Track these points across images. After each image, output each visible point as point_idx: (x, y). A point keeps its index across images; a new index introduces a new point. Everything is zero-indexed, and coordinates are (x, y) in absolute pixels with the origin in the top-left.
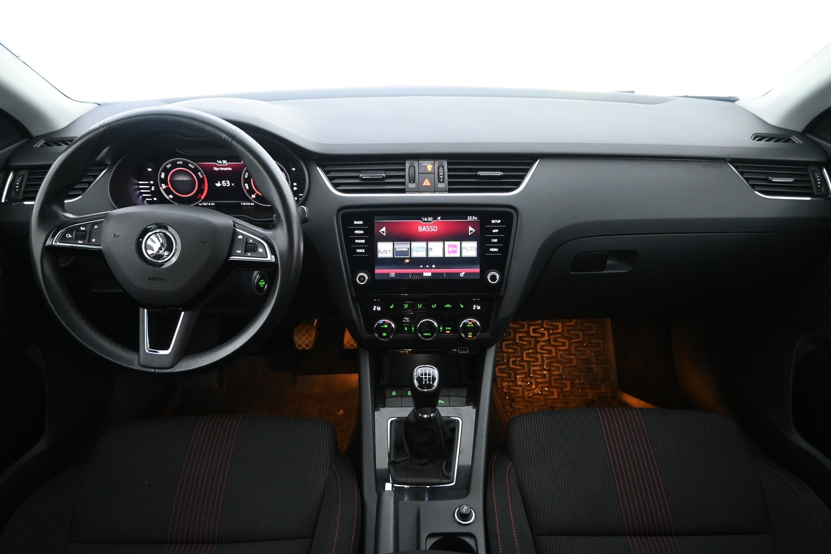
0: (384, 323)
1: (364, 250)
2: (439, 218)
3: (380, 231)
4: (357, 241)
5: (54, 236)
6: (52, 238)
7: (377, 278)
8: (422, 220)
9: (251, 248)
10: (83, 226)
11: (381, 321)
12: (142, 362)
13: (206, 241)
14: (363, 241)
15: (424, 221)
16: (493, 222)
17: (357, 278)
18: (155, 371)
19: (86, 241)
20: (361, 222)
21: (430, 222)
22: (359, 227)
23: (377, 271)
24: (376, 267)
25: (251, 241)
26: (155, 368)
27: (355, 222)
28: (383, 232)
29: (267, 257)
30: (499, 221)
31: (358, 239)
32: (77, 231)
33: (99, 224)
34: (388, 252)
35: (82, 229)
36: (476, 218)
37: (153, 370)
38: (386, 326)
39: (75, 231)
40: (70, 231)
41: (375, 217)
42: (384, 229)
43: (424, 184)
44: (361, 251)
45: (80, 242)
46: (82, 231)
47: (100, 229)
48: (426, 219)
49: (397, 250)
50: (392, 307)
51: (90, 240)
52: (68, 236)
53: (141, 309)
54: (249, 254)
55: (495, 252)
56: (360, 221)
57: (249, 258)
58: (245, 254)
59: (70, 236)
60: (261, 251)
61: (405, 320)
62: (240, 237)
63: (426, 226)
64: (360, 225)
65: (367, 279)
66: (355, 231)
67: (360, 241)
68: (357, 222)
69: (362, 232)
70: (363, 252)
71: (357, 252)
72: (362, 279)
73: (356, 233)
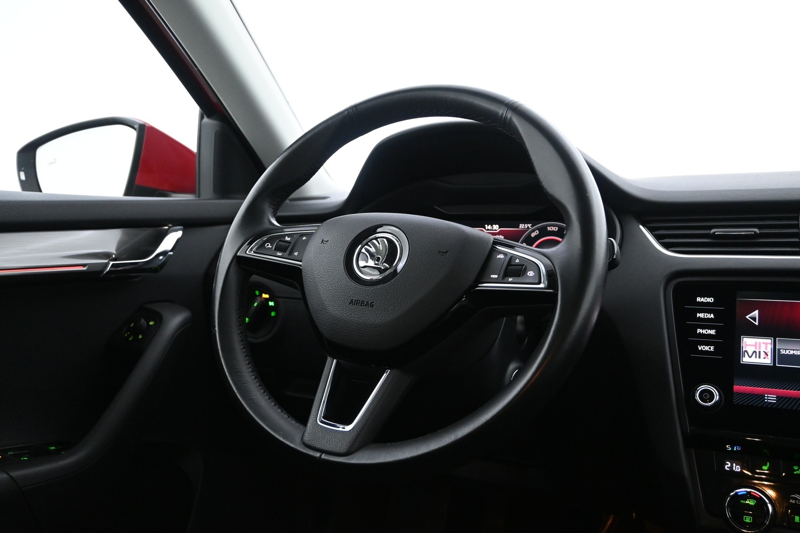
0: (749, 496)
1: (712, 348)
3: (747, 317)
4: (699, 331)
5: (250, 244)
6: (248, 245)
7: (736, 401)
9: (515, 269)
10: (289, 235)
11: (742, 491)
12: (307, 438)
13: (446, 252)
14: (713, 332)
17: (698, 394)
18: (321, 456)
19: (286, 254)
20: (710, 300)
22: (705, 308)
23: (737, 388)
24: (735, 381)
25: (517, 261)
26: (322, 451)
27: (699, 299)
28: (754, 319)
29: (539, 283)
31: (703, 327)
32: (280, 241)
33: (308, 236)
34: (763, 355)
35: (287, 239)
37: (318, 455)
38: (751, 502)
39: (278, 240)
40: (269, 240)
41: (739, 292)
42: (756, 313)
44: (707, 348)
45: (279, 254)
46: (287, 242)
47: (307, 241)
49: (783, 352)
50: (765, 468)
51: (291, 253)
52: (268, 245)
53: (329, 359)
54: (510, 280)
56: (709, 297)
57: (510, 285)
58: (503, 278)
59: (270, 246)
60: (531, 275)
61: (795, 499)
62: (501, 256)
64: (708, 304)
65: (718, 397)
66: (698, 314)
67: (706, 332)
68: (702, 298)
69: (712, 316)
70: (712, 350)
71: (700, 349)
72: (706, 396)
73: (699, 317)
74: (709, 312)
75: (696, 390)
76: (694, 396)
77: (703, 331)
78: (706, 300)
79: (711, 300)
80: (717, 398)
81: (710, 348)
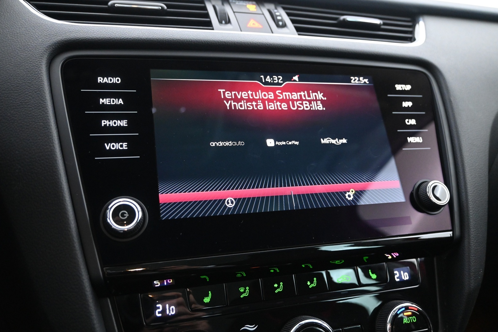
1: (125, 145)
2: (296, 78)
4: (104, 123)
7: (164, 216)
8: (261, 82)
14: (123, 123)
15: (266, 83)
16: (398, 87)
17: (110, 214)
20: (116, 80)
21: (278, 84)
22: (110, 91)
23: (164, 197)
24: (161, 187)
27: (100, 80)
30: (408, 87)
31: (109, 117)
36: (366, 80)
41: (153, 71)
43: (249, 26)
44: (117, 146)
48: (268, 79)
50: (207, 300)
55: (417, 144)
56: (114, 76)
63: (268, 90)
64: (114, 85)
65: (140, 213)
66: (101, 99)
67: (115, 123)
68: (106, 78)
69: (121, 101)
70: (124, 148)
71: (108, 148)
72: (123, 215)
73: (103, 103)
75: (107, 208)
76: (106, 217)
77: (111, 123)
78: (111, 80)
79: (118, 80)
80: (139, 215)
81: (122, 146)
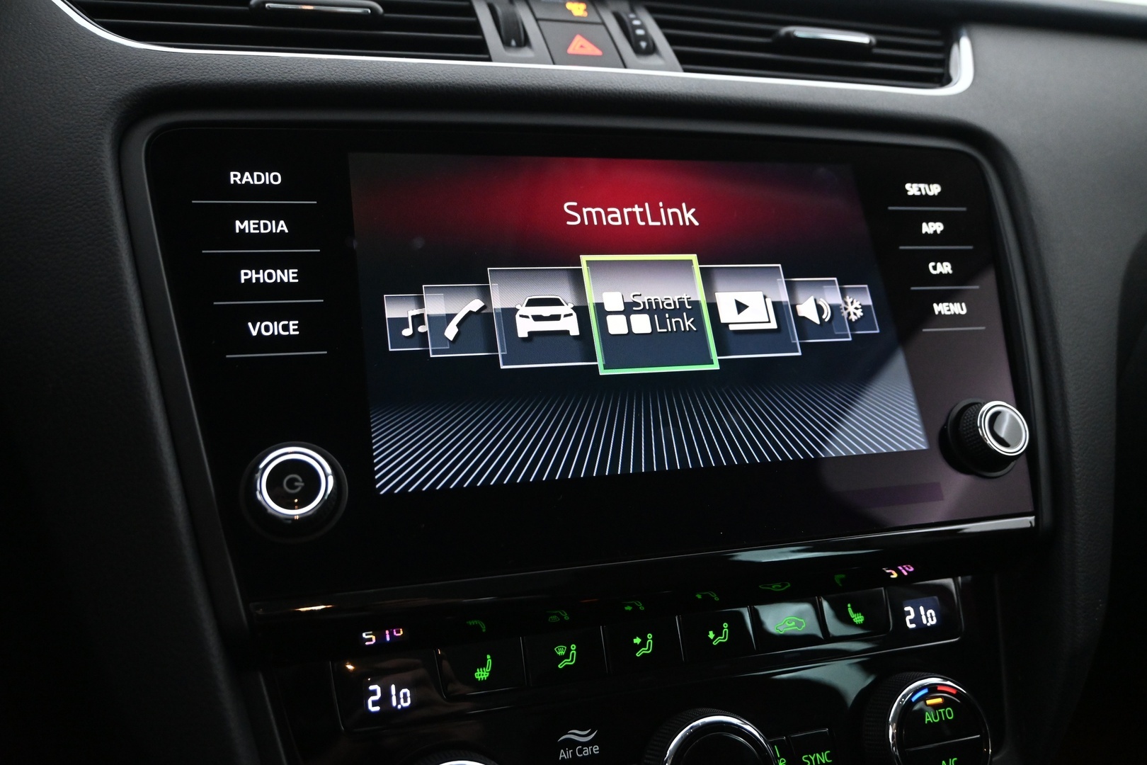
1: (293, 325)
7: (384, 485)
14: (289, 276)
16: (913, 189)
17: (262, 482)
20: (271, 178)
22: (257, 203)
27: (235, 177)
30: (935, 189)
31: (258, 264)
41: (354, 157)
43: (571, 50)
44: (276, 328)
50: (482, 674)
55: (955, 318)
56: (266, 169)
61: (572, 744)
64: (266, 190)
65: (331, 479)
66: (238, 223)
67: (270, 276)
68: (247, 174)
69: (283, 226)
70: (292, 333)
71: (254, 333)
72: (291, 483)
73: (242, 231)
74: (274, 215)
75: (255, 469)
76: (252, 488)
77: (261, 276)
78: (259, 178)
79: (276, 178)
80: (327, 483)
81: (286, 328)
